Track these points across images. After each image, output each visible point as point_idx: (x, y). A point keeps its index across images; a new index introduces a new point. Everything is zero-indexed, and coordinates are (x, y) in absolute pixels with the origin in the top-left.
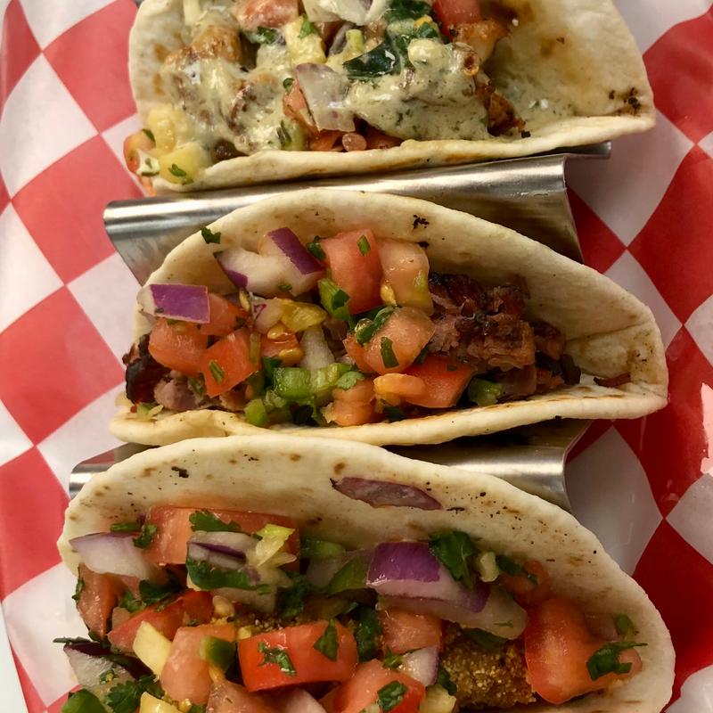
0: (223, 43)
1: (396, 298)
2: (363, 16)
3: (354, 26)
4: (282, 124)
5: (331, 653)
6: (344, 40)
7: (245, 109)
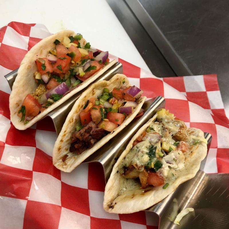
0: (180, 134)
1: (104, 120)
2: (164, 159)
3: (164, 156)
4: (154, 131)
5: (58, 67)
6: (163, 153)
7: (162, 126)
